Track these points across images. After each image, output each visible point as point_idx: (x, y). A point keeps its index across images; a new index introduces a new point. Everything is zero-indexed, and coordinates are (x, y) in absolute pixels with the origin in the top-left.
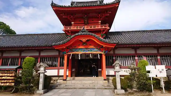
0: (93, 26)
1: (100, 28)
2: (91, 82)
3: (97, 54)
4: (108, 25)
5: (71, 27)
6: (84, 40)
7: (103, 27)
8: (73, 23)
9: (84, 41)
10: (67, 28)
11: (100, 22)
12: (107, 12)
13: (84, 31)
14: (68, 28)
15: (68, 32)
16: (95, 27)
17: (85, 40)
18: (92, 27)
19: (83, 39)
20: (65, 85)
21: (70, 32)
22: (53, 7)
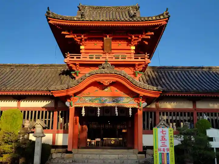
0: (120, 57)
1: (133, 60)
2: (116, 156)
3: (129, 108)
4: (148, 56)
5: (80, 56)
7: (140, 60)
8: (82, 47)
9: (106, 84)
10: (73, 58)
11: (133, 48)
14: (75, 57)
15: (75, 64)
16: (125, 58)
18: (118, 58)
19: (104, 81)
20: (72, 161)
21: (78, 64)
22: (48, 18)
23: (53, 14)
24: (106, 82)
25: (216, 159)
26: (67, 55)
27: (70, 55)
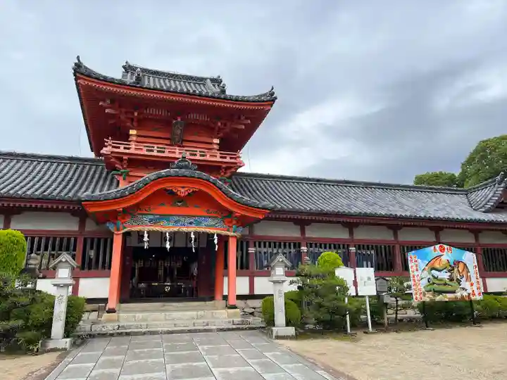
0: (197, 152)
1: (219, 159)
3: (213, 235)
5: (130, 145)
6: (182, 192)
7: (228, 160)
8: (132, 132)
9: (183, 195)
10: (119, 148)
11: (216, 141)
12: (239, 118)
13: (186, 167)
14: (122, 147)
15: (121, 160)
16: (206, 155)
17: (187, 193)
18: (196, 155)
19: (180, 189)
21: (125, 159)
22: (78, 75)
23: (86, 68)
24: (183, 190)
25: (348, 316)
26: (107, 142)
27: (113, 143)
